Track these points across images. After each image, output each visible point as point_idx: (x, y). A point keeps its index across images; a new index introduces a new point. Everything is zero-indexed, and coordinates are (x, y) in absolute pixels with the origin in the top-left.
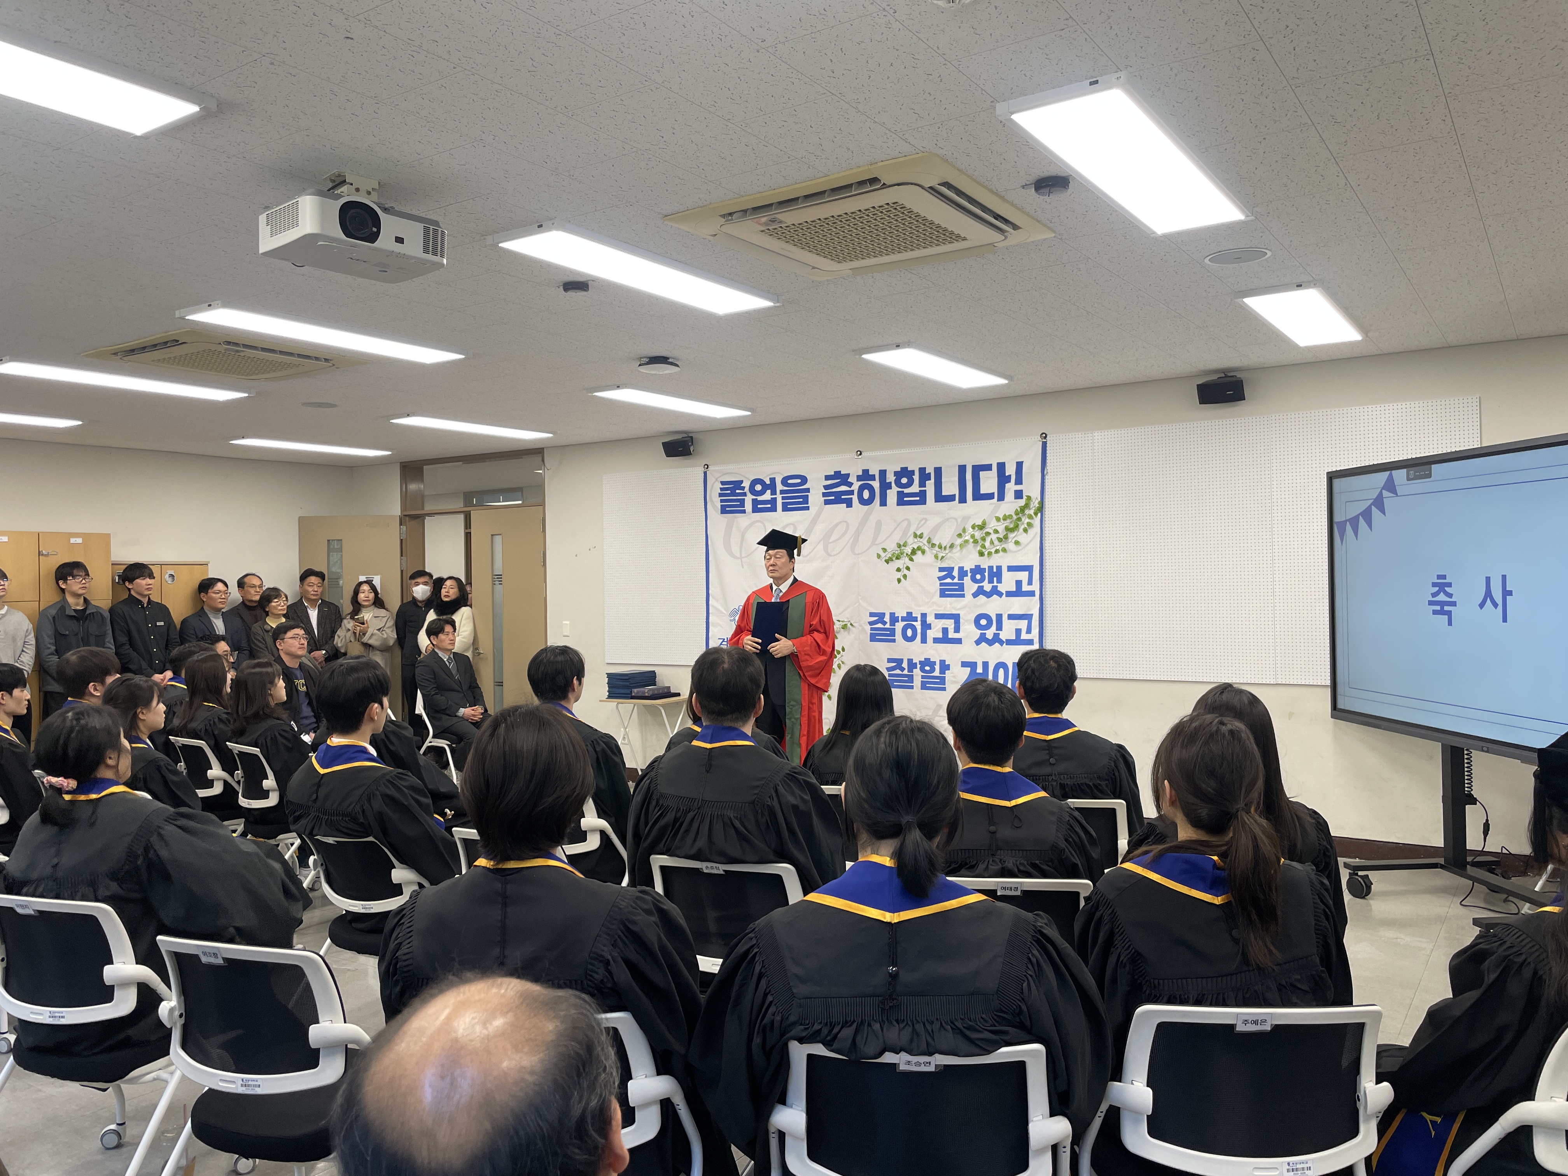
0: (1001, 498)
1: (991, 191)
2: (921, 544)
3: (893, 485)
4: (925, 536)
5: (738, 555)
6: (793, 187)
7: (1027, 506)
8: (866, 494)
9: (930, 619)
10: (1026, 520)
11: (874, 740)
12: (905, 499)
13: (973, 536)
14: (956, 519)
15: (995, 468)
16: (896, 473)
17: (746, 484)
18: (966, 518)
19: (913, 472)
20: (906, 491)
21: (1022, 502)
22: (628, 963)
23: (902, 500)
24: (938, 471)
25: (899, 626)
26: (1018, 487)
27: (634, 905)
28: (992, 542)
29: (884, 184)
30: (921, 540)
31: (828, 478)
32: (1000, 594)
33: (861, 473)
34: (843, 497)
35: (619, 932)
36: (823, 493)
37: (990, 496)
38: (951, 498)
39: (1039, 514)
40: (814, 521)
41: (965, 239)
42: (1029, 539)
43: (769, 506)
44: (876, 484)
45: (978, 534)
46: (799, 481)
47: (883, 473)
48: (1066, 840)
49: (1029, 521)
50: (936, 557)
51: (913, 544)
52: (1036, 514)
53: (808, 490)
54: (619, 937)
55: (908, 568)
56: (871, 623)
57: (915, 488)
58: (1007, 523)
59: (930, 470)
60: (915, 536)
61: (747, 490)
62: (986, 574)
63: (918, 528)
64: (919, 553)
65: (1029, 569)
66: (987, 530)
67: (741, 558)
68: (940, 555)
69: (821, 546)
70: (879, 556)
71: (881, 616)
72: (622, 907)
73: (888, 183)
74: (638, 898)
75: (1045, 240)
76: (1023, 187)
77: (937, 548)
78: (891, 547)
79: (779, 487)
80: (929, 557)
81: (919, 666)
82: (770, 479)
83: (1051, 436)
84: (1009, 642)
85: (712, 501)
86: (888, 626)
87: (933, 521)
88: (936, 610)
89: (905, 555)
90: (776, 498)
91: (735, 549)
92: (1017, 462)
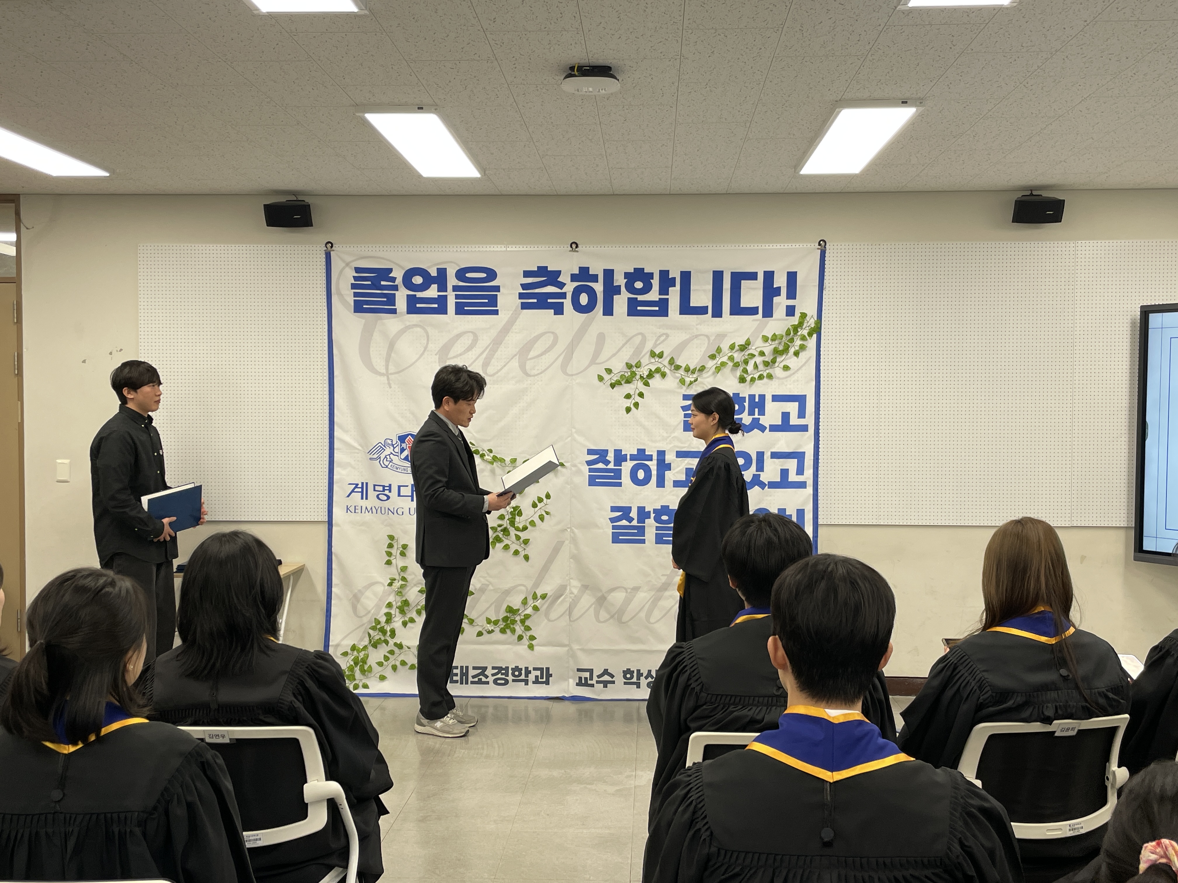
0: (768, 312)
2: (661, 366)
3: (623, 289)
4: (665, 355)
5: (383, 371)
7: (801, 324)
8: (584, 299)
9: (670, 457)
10: (798, 342)
12: (639, 308)
13: (731, 358)
14: (707, 336)
15: (761, 277)
16: (627, 275)
17: (398, 274)
18: (721, 336)
19: (651, 275)
20: (640, 298)
21: (795, 320)
23: (633, 309)
24: (686, 276)
25: (627, 467)
26: (791, 302)
28: (756, 366)
30: (660, 360)
31: (527, 274)
32: (762, 429)
33: (577, 272)
34: (549, 301)
36: (520, 293)
37: (753, 311)
38: (701, 311)
39: (815, 336)
40: (506, 330)
42: (800, 365)
43: (436, 306)
44: (599, 287)
45: (738, 356)
46: (484, 275)
47: (609, 274)
49: (801, 342)
50: (682, 382)
51: (648, 365)
52: (810, 334)
53: (497, 289)
55: (641, 395)
56: (589, 463)
57: (654, 295)
58: (775, 344)
59: (675, 274)
60: (653, 354)
61: (399, 281)
62: (746, 404)
63: (656, 345)
64: (657, 376)
65: (801, 400)
66: (750, 352)
67: (387, 374)
68: (688, 380)
69: (515, 364)
70: (601, 378)
71: (602, 454)
77: (682, 371)
78: (618, 367)
79: (452, 281)
80: (671, 382)
81: (652, 515)
82: (438, 269)
83: (832, 245)
84: (773, 485)
85: (339, 294)
86: (611, 466)
87: (677, 338)
88: (678, 447)
89: (638, 377)
90: (446, 296)
91: (379, 363)
92: (788, 273)
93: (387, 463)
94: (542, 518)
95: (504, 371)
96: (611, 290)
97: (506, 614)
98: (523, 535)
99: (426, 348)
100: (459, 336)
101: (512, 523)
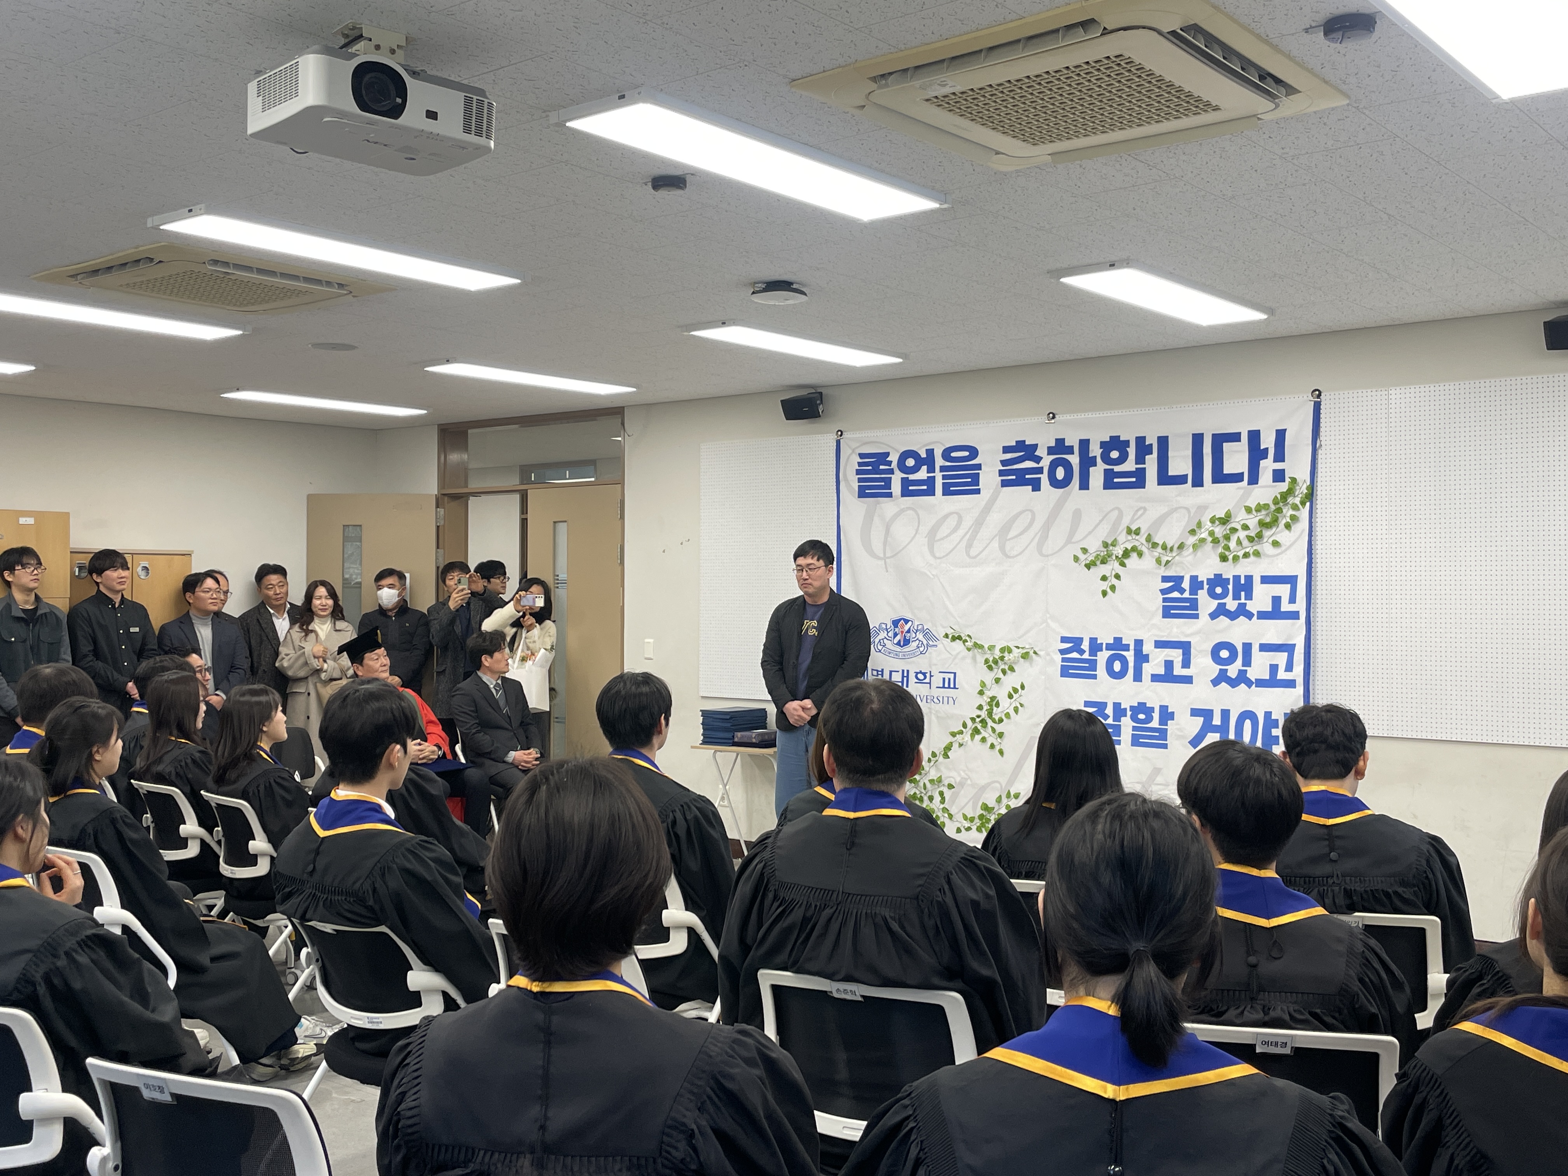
0: (1254, 479)
1: (1258, 36)
2: (1137, 544)
3: (1099, 460)
4: (1142, 531)
5: (882, 555)
6: (974, 35)
7: (1290, 492)
8: (1060, 473)
9: (1148, 648)
10: (1288, 512)
11: (1088, 827)
12: (1116, 480)
13: (1211, 533)
14: (1187, 509)
15: (1245, 438)
16: (1103, 444)
17: (894, 458)
18: (1202, 508)
19: (1127, 443)
20: (1117, 469)
21: (1284, 487)
22: (721, 1136)
23: (1110, 483)
24: (1163, 442)
25: (1103, 657)
26: (1279, 466)
27: (729, 1050)
28: (1239, 542)
29: (1105, 29)
30: (1137, 537)
31: (1006, 450)
32: (1249, 616)
33: (1053, 444)
34: (1027, 476)
35: (708, 1089)
36: (1000, 471)
37: (1236, 478)
38: (1180, 480)
39: (1308, 504)
40: (987, 509)
41: (1216, 109)
42: (1293, 539)
43: (925, 487)
44: (1074, 460)
45: (1219, 531)
46: (966, 454)
47: (1084, 444)
49: (1294, 513)
50: (1158, 561)
51: (1125, 542)
52: (1303, 503)
53: (979, 467)
54: (709, 1097)
55: (1118, 577)
56: (1062, 652)
57: (1130, 465)
58: (1262, 515)
59: (1152, 440)
60: (1129, 531)
61: (894, 465)
62: (1230, 587)
63: (1133, 521)
64: (1134, 555)
65: (1291, 580)
66: (1233, 525)
67: (884, 558)
68: (1164, 559)
69: (995, 544)
70: (1076, 559)
71: (1077, 642)
72: (712, 1054)
73: (1109, 28)
74: (735, 1041)
75: (1333, 109)
76: (1307, 31)
77: (1159, 550)
78: (1095, 546)
79: (939, 462)
80: (1148, 561)
81: (1129, 713)
82: (927, 450)
83: (1328, 394)
84: (1260, 683)
85: (846, 480)
86: (1086, 656)
87: (1155, 512)
88: (1157, 636)
89: (1114, 557)
90: (934, 477)
91: (877, 545)
92: (1277, 431)
93: (880, 647)
94: (1016, 710)
95: (984, 553)
96: (1087, 462)
97: (982, 812)
98: (999, 728)
99: (917, 531)
100: (946, 517)
101: (990, 713)
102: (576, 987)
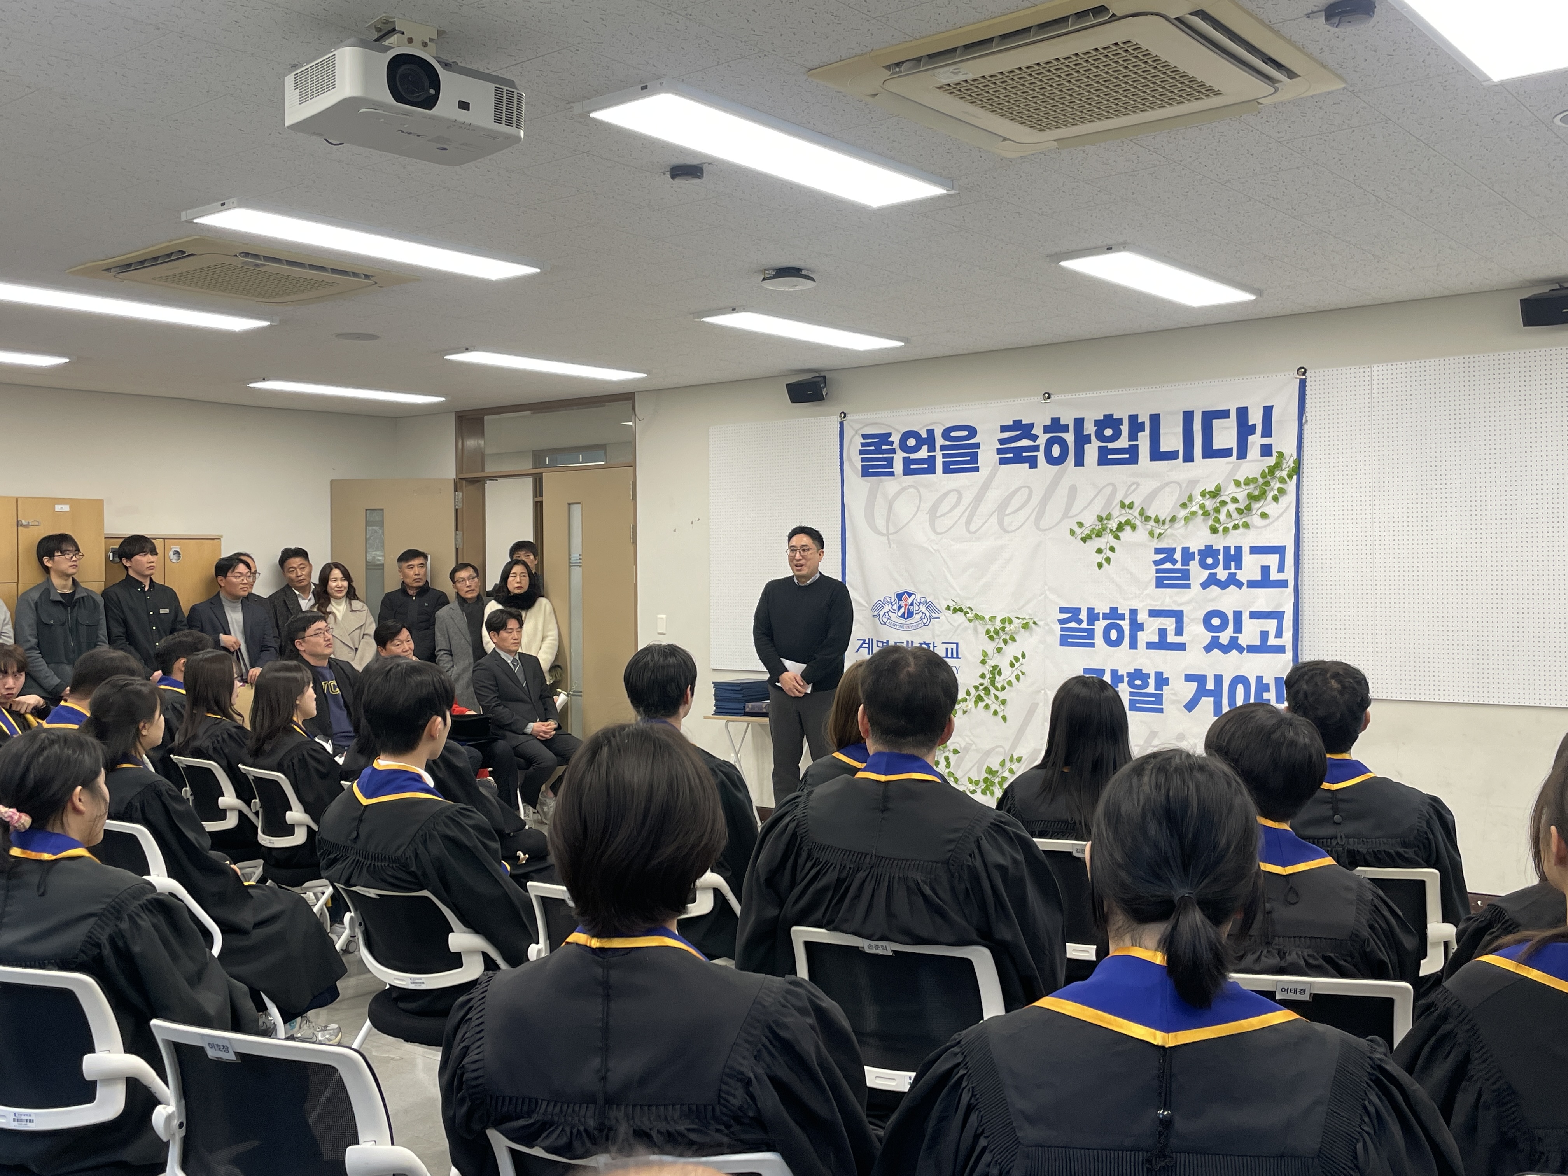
0: (1242, 454)
1: (1261, 22)
2: (1131, 517)
3: (1093, 438)
4: (1136, 505)
5: (885, 532)
6: (987, 23)
7: (1278, 465)
8: (1056, 451)
9: (1142, 617)
10: (1276, 485)
12: (1109, 457)
13: (1202, 507)
14: (1179, 484)
15: (1233, 414)
16: (1097, 423)
17: (896, 438)
18: (1193, 483)
19: (1120, 421)
20: (1111, 446)
21: (1271, 461)
22: (778, 1084)
23: (1104, 459)
24: (1155, 419)
25: (1100, 626)
26: (1266, 441)
27: (783, 1001)
28: (1229, 515)
29: (1114, 15)
30: (1131, 511)
31: (1004, 429)
32: (1239, 585)
33: (1049, 423)
34: (1024, 455)
35: (764, 1039)
36: (998, 449)
37: (1225, 453)
38: (1172, 456)
39: (1295, 477)
40: (986, 487)
41: (1218, 93)
42: (1280, 511)
43: (926, 466)
44: (1069, 438)
45: (1209, 504)
46: (966, 433)
47: (1079, 423)
48: (1371, 927)
49: (1281, 486)
50: (1151, 534)
51: (1119, 516)
52: (1290, 477)
53: (977, 446)
54: (764, 1045)
55: (1112, 549)
56: (1061, 622)
57: (1123, 442)
58: (1250, 488)
59: (1144, 418)
60: (1123, 506)
61: (896, 445)
62: (1221, 557)
63: (1126, 496)
64: (1128, 528)
65: (1279, 550)
66: (1223, 498)
67: (888, 535)
68: (1157, 531)
69: (994, 520)
70: (1073, 533)
71: (1075, 612)
72: (766, 1004)
73: (1119, 14)
74: (788, 992)
75: (1329, 93)
76: (1308, 16)
77: (1152, 523)
78: (1090, 520)
79: (940, 441)
80: (1141, 535)
81: (1126, 679)
82: (927, 430)
83: (1313, 371)
84: (1252, 649)
85: (850, 460)
86: (1084, 625)
87: (1147, 486)
88: (1151, 605)
89: (1109, 531)
90: (935, 456)
91: (881, 523)
92: (1264, 407)
93: (885, 620)
94: (1018, 678)
95: (984, 528)
96: (1082, 440)
98: (1002, 695)
99: (918, 508)
100: (946, 494)
101: (993, 682)
102: (631, 943)
